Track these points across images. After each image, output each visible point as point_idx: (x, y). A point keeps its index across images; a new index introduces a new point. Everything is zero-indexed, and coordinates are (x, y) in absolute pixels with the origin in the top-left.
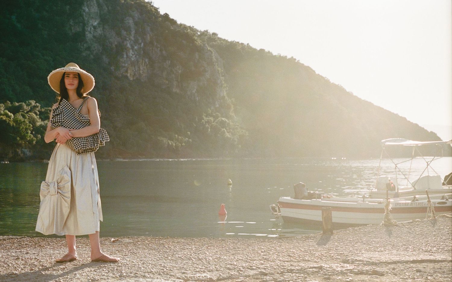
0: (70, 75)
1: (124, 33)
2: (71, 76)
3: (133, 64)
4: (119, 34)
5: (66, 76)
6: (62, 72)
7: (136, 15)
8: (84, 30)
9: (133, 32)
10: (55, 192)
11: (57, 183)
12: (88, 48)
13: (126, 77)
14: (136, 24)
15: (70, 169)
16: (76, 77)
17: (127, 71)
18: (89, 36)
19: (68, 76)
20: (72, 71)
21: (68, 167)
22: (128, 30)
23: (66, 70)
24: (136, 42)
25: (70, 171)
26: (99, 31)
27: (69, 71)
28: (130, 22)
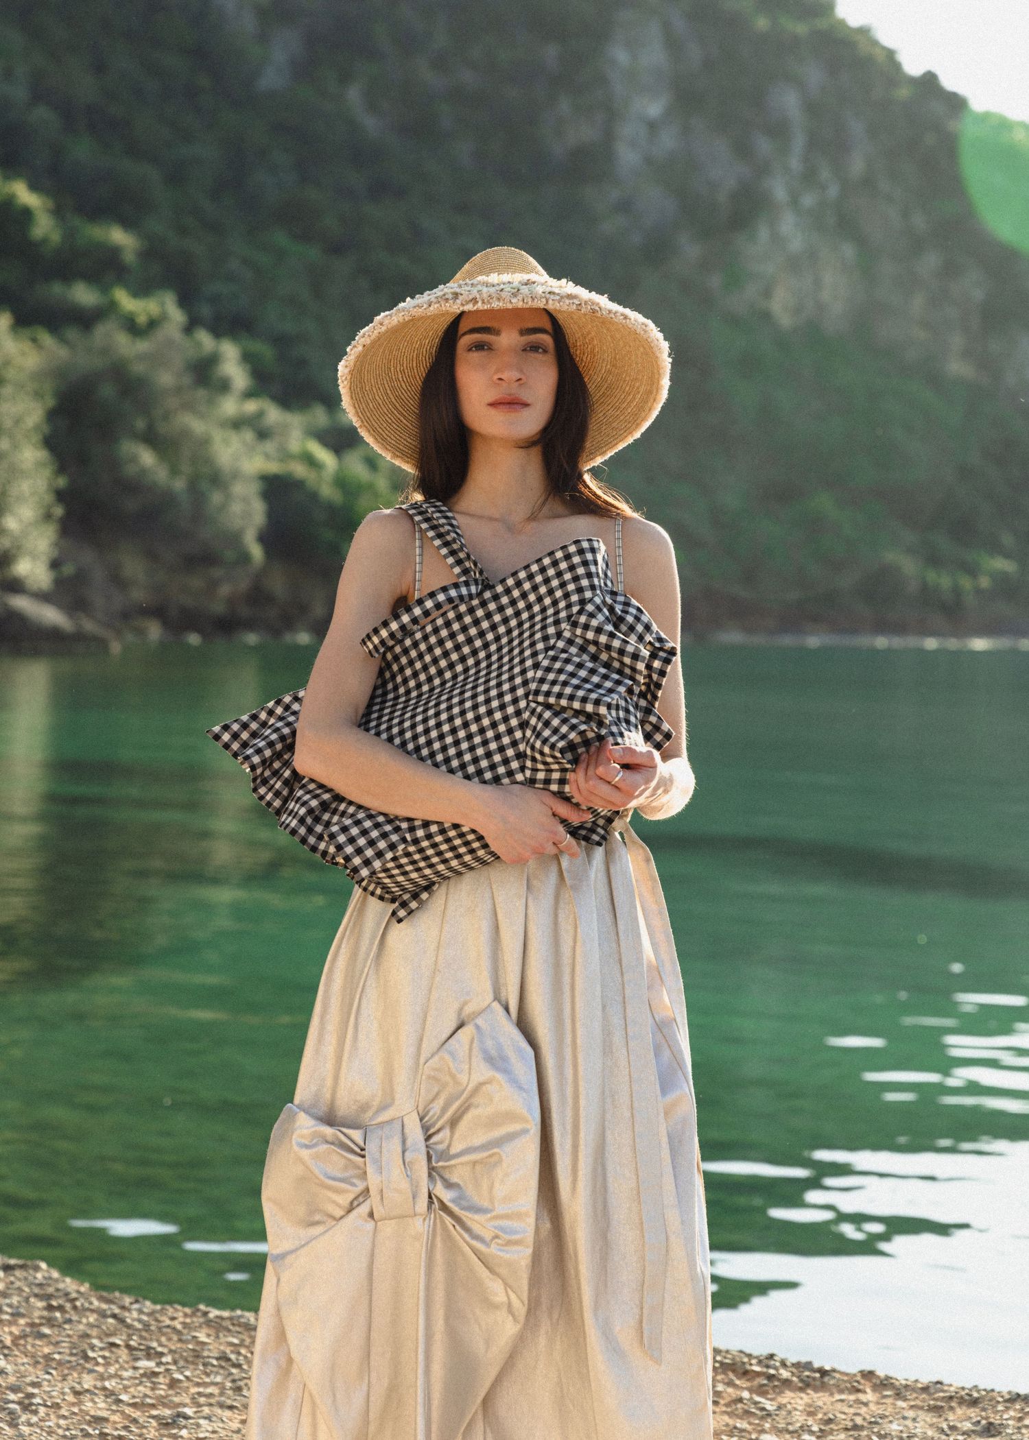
0: (497, 332)
1: (764, 146)
2: (508, 339)
3: (794, 264)
4: (743, 150)
5: (464, 341)
6: (447, 313)
7: (814, 75)
8: (609, 137)
9: (799, 142)
10: (411, 1196)
11: (425, 1128)
12: (625, 206)
13: (766, 316)
14: (812, 109)
15: (524, 1025)
16: (534, 348)
17: (767, 293)
18: (628, 157)
19: (480, 347)
20: (517, 303)
21: (507, 1009)
22: (779, 131)
23: (474, 301)
24: (809, 177)
25: (530, 1052)
26: (668, 141)
27: (496, 305)
28: (789, 102)
